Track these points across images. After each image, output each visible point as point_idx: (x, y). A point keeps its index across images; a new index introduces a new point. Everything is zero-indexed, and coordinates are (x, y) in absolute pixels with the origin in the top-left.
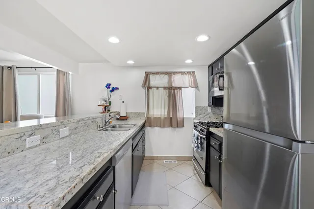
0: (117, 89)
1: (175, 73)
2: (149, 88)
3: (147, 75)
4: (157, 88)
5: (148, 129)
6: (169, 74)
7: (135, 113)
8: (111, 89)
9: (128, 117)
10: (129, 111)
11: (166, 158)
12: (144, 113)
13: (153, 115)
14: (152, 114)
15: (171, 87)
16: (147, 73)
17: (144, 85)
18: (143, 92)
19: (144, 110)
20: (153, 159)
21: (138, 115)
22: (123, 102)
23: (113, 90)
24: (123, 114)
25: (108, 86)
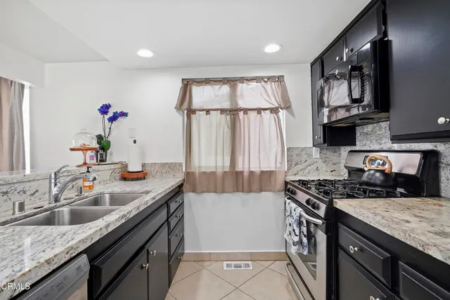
0: (124, 114)
1: (242, 80)
2: (191, 112)
3: (187, 85)
4: (208, 112)
5: (189, 197)
6: (232, 82)
7: (164, 165)
8: (110, 114)
9: (146, 174)
10: (148, 161)
11: (229, 257)
12: (180, 165)
13: (199, 167)
14: (197, 165)
15: (234, 107)
16: (185, 82)
17: (179, 107)
18: (178, 120)
19: (182, 160)
20: (200, 259)
21: (170, 167)
22: (135, 142)
23: (113, 119)
24: (134, 167)
25: (104, 109)
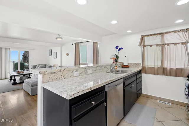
0: (122, 48)
1: (166, 33)
2: (144, 46)
3: (143, 37)
4: (151, 46)
5: (143, 75)
6: (162, 34)
7: (134, 64)
8: (118, 49)
9: (129, 66)
10: (130, 62)
11: (160, 99)
12: (140, 64)
13: (148, 65)
14: (147, 64)
15: (163, 43)
16: (142, 37)
17: (140, 45)
18: (140, 49)
19: (141, 62)
20: (148, 97)
21: (137, 65)
22: (126, 57)
23: (119, 50)
24: (126, 64)
25: (117, 47)
